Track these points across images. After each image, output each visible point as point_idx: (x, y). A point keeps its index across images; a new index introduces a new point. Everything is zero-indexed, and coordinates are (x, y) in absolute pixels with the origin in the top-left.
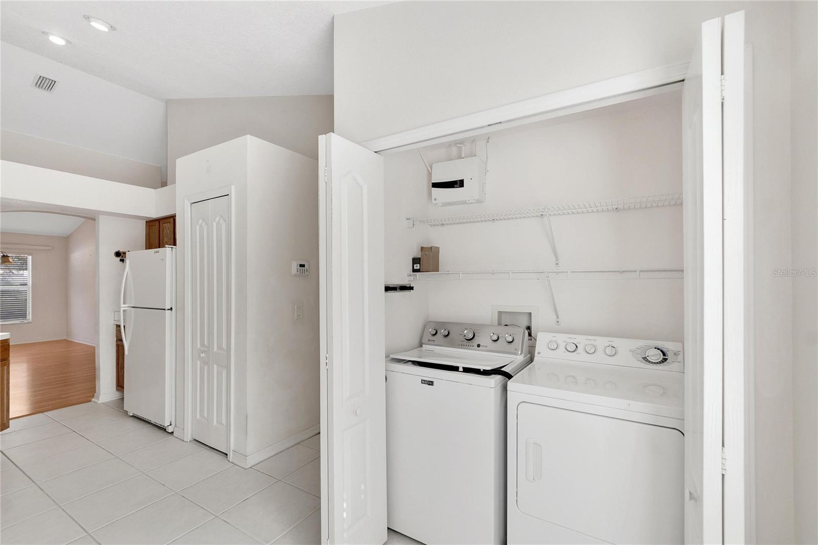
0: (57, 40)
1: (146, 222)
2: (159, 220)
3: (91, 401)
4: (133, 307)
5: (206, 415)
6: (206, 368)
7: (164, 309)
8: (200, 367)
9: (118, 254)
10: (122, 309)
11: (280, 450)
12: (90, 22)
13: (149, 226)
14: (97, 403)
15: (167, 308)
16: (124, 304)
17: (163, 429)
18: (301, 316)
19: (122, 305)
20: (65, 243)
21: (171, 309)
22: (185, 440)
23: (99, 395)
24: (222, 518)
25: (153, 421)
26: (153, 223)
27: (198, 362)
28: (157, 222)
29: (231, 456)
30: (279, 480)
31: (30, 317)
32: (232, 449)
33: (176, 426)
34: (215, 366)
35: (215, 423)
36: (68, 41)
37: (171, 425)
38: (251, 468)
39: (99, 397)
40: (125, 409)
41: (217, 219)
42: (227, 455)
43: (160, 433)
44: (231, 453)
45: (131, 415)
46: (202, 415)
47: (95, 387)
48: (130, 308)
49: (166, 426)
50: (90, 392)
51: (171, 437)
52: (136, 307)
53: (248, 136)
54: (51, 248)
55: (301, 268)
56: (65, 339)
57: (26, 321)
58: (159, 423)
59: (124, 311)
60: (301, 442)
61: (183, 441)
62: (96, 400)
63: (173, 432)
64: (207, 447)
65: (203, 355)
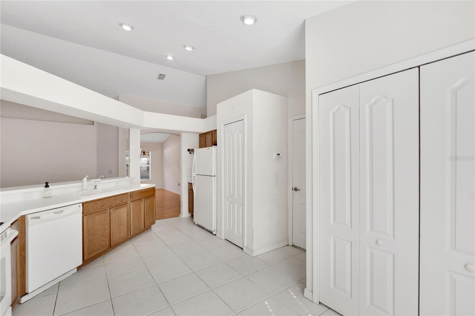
0: (170, 58)
1: (199, 135)
2: (205, 134)
3: (179, 216)
4: (197, 175)
5: (231, 228)
6: (231, 205)
7: (212, 176)
8: (229, 204)
9: (189, 150)
10: (193, 176)
11: (268, 251)
12: (185, 47)
13: (201, 137)
14: (181, 217)
15: (213, 176)
16: (194, 173)
17: (211, 232)
18: (278, 182)
19: (193, 174)
20: (162, 145)
21: (215, 176)
22: (222, 239)
23: (182, 214)
24: (247, 278)
25: (207, 228)
26: (203, 135)
27: (228, 202)
28: (204, 135)
29: (245, 249)
30: (270, 266)
31: (150, 178)
32: (245, 246)
33: (217, 232)
34: (236, 204)
35: (236, 232)
36: (173, 57)
37: (215, 231)
38: (255, 257)
39: (182, 215)
40: (194, 221)
41: (237, 132)
42: (242, 249)
43: (210, 234)
44: (245, 248)
45: (197, 224)
46: (230, 228)
47: (180, 210)
48: (196, 175)
49: (213, 231)
50: (177, 212)
51: (215, 237)
52: (198, 175)
53: (254, 89)
54: (157, 148)
55: (278, 156)
56: (162, 189)
57: (149, 180)
58: (209, 229)
59: (194, 176)
60: (278, 248)
61: (221, 239)
62: (181, 216)
63: (216, 235)
64: (232, 244)
65: (230, 199)
